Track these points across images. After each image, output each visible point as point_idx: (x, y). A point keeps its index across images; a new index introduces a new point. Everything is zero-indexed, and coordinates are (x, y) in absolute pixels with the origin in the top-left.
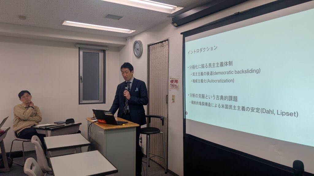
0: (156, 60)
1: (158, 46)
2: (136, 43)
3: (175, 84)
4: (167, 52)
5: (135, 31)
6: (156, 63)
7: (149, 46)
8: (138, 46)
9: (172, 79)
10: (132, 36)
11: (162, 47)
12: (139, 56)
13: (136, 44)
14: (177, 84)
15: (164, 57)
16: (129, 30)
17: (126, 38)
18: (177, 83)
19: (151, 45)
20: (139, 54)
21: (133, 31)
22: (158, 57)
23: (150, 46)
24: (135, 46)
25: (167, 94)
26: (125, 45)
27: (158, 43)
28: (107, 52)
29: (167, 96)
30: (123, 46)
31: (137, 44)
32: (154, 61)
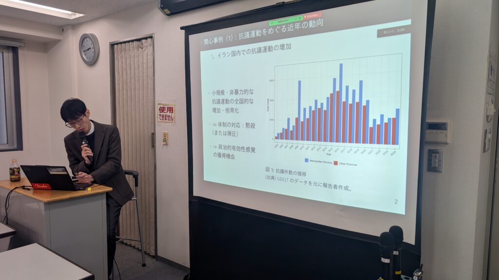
0: (128, 72)
1: (132, 46)
2: (84, 38)
3: (168, 114)
4: (150, 57)
5: (82, 15)
6: (129, 76)
7: (112, 45)
8: (88, 43)
9: (162, 106)
10: (74, 25)
11: (140, 49)
12: (92, 62)
13: (85, 41)
14: (173, 115)
15: (145, 66)
16: (70, 13)
17: (63, 27)
18: (172, 113)
19: (117, 44)
20: (92, 58)
21: (78, 15)
22: (132, 66)
23: (115, 46)
24: (84, 44)
25: (153, 132)
26: (60, 40)
27: (133, 41)
28: (20, 52)
29: (153, 134)
30: (56, 42)
31: (88, 39)
32: (124, 73)
